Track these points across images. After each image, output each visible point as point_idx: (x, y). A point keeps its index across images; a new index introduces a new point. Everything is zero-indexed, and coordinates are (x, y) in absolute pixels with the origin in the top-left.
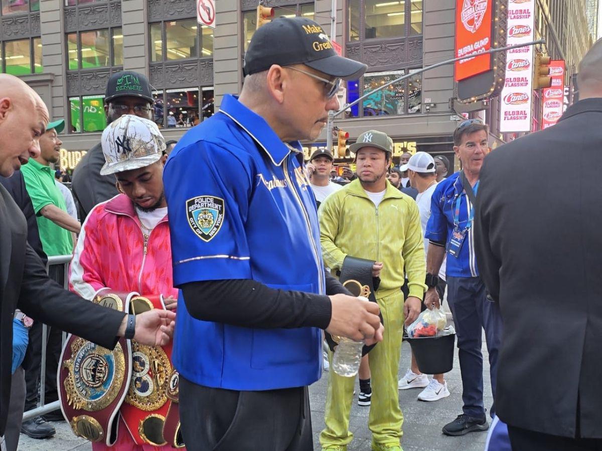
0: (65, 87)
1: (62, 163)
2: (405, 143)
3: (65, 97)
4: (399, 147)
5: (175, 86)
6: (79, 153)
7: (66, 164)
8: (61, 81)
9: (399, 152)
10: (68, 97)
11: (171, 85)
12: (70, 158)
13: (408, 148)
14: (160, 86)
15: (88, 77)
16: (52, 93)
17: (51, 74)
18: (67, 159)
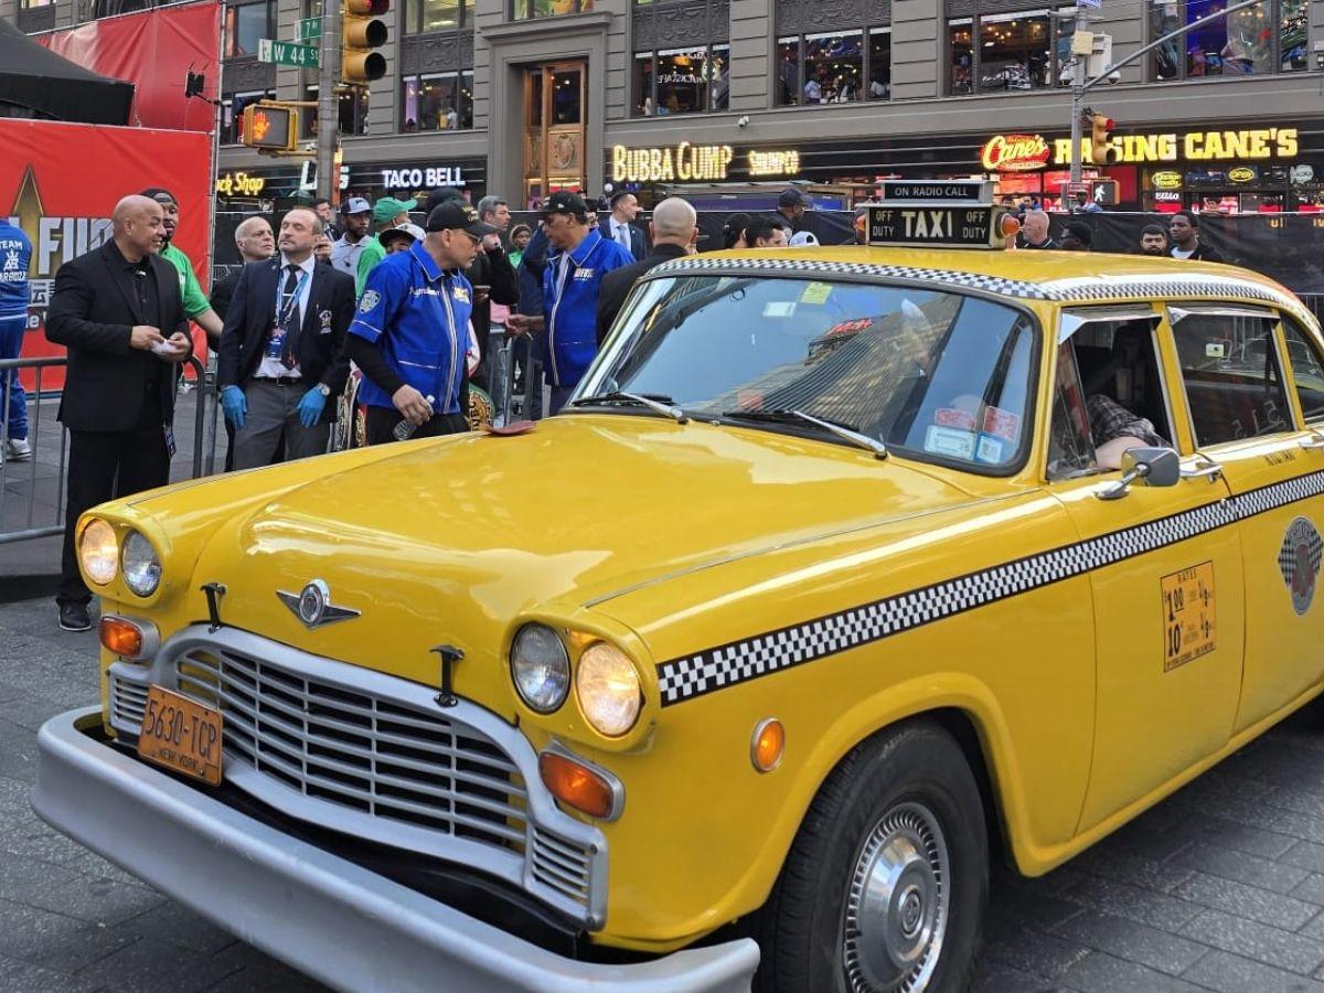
0: (629, 35)
1: (616, 171)
2: (1274, 130)
3: (629, 54)
4: (1261, 139)
5: (821, 27)
6: (646, 152)
7: (624, 173)
8: (623, 24)
9: (1261, 149)
10: (635, 53)
11: (813, 26)
12: (630, 162)
13: (1280, 142)
14: (794, 27)
15: (669, 17)
16: (607, 44)
17: (605, 13)
18: (625, 163)
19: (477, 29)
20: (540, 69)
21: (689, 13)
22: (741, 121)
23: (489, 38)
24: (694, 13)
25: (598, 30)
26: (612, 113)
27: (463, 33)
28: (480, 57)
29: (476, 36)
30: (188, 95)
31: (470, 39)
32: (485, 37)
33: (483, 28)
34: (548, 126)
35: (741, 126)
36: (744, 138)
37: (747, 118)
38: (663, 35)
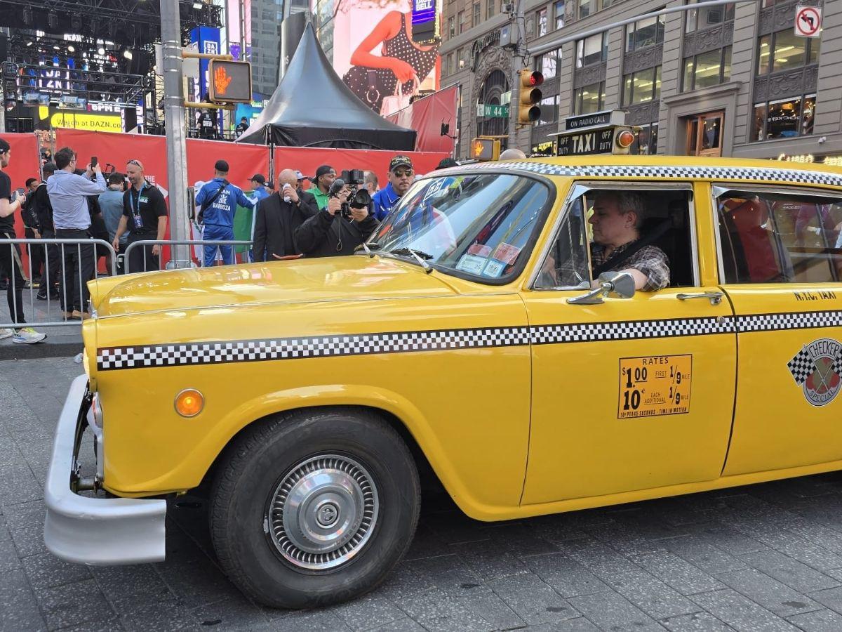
0: (751, 94)
3: (750, 105)
8: (748, 88)
10: (754, 104)
15: (778, 80)
16: (737, 100)
17: (737, 82)
19: (661, 99)
20: (697, 118)
21: (791, 77)
22: (821, 140)
23: (667, 104)
24: (795, 77)
25: (733, 92)
26: (738, 140)
27: (654, 102)
28: (662, 115)
29: (661, 104)
30: (442, 135)
31: (658, 105)
32: (666, 103)
33: (664, 98)
34: (700, 150)
35: (820, 143)
36: (822, 150)
37: (824, 138)
38: (772, 91)
